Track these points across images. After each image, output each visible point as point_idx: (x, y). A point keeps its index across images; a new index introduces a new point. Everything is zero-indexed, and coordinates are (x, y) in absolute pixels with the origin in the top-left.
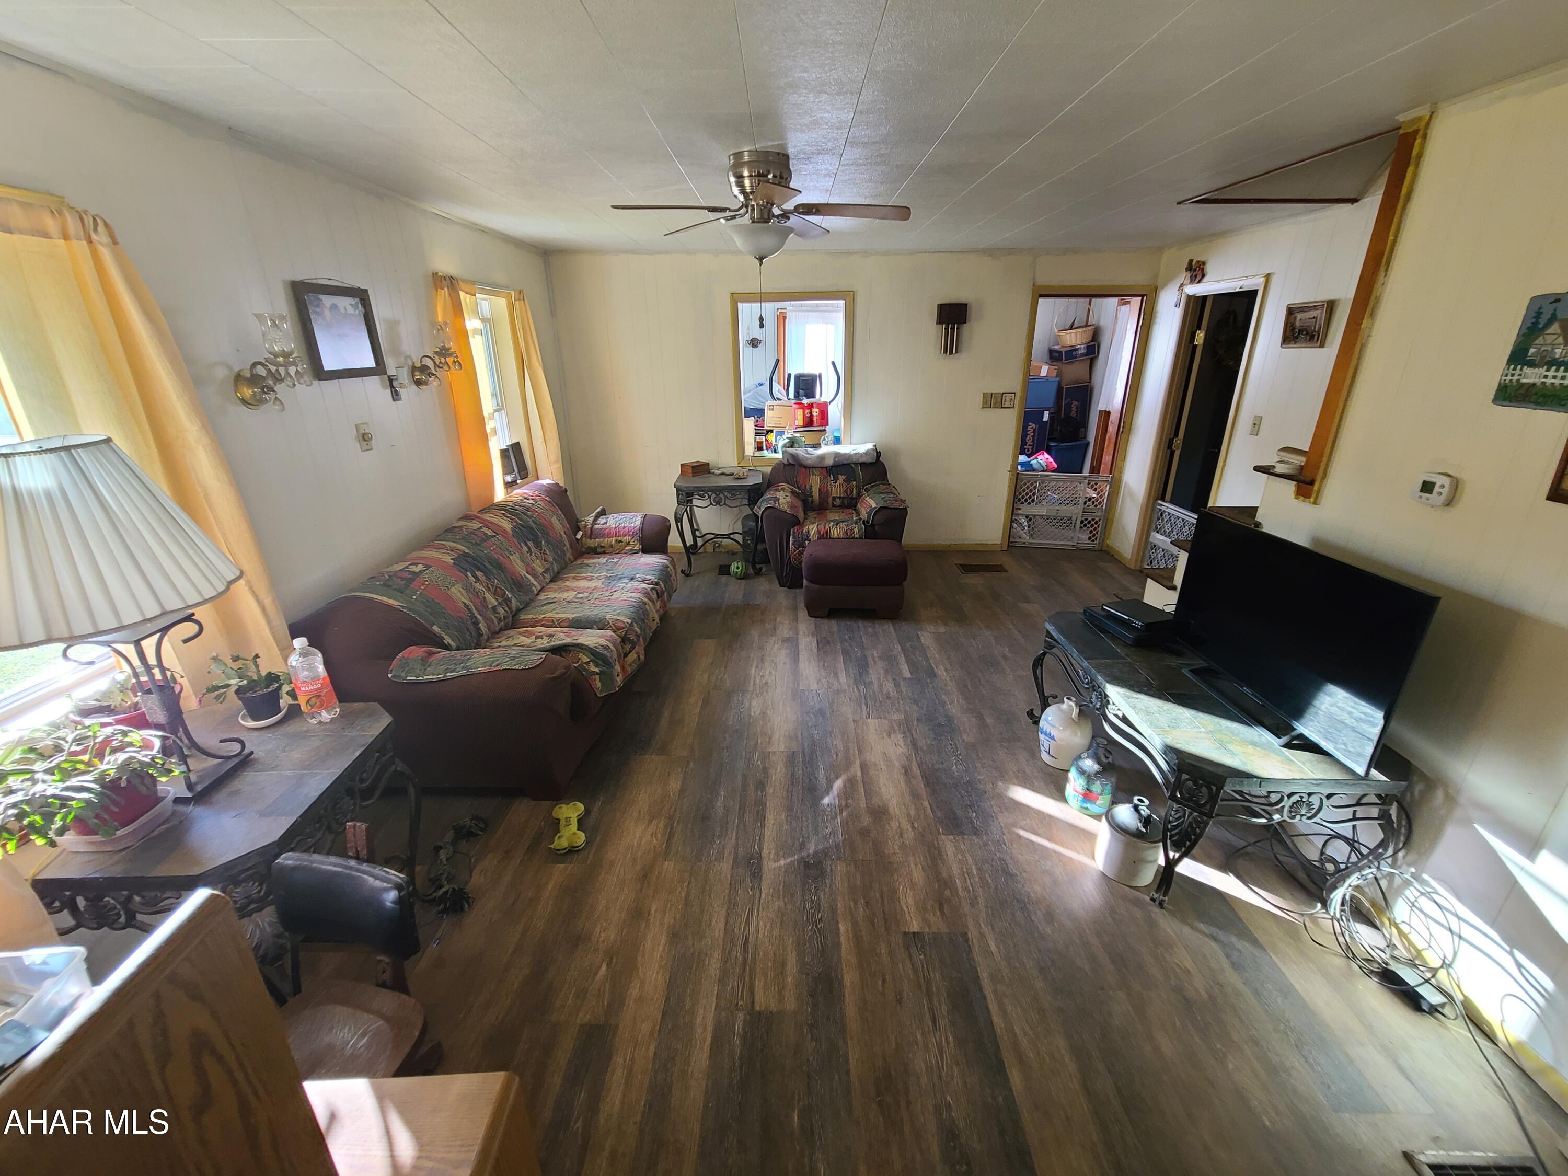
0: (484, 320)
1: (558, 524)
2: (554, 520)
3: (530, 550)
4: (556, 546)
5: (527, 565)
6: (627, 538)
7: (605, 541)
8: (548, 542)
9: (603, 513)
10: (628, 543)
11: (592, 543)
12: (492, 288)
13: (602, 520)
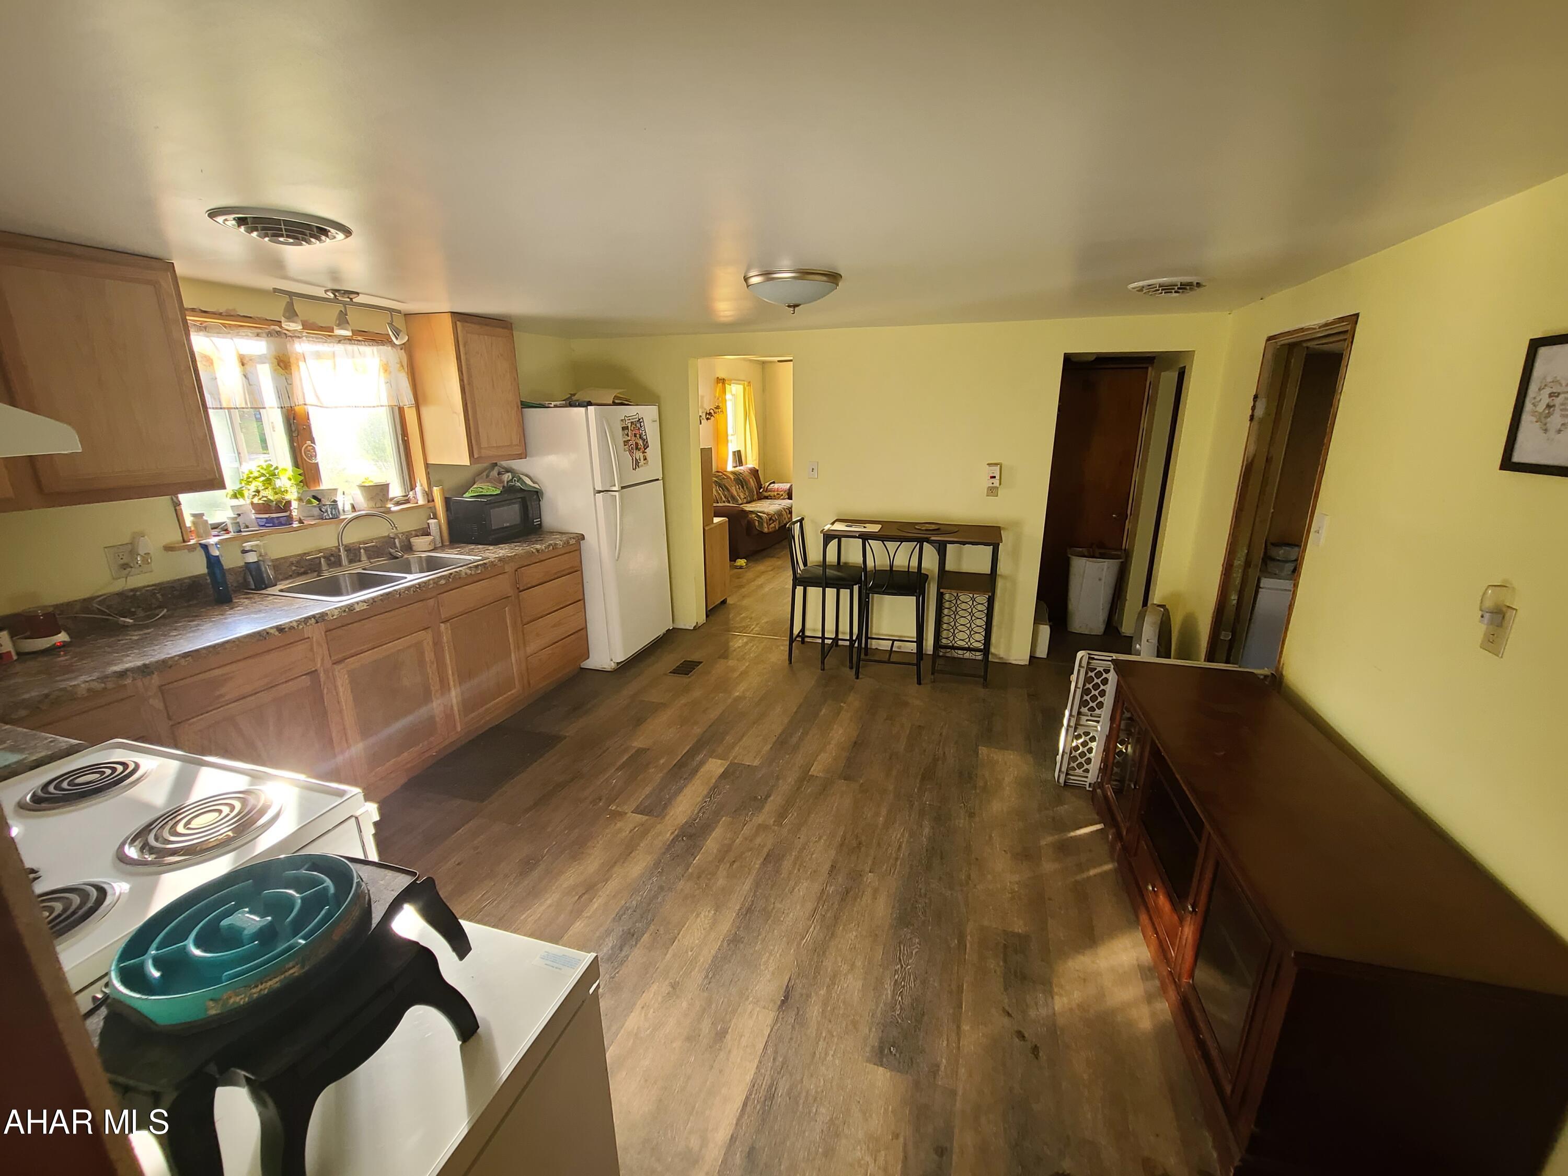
0: (732, 395)
1: (752, 483)
2: (751, 480)
3: (739, 488)
4: (751, 491)
5: (738, 493)
6: (782, 493)
7: (772, 494)
8: (747, 488)
9: (774, 483)
10: (782, 495)
11: (766, 494)
12: (738, 381)
13: (772, 485)
